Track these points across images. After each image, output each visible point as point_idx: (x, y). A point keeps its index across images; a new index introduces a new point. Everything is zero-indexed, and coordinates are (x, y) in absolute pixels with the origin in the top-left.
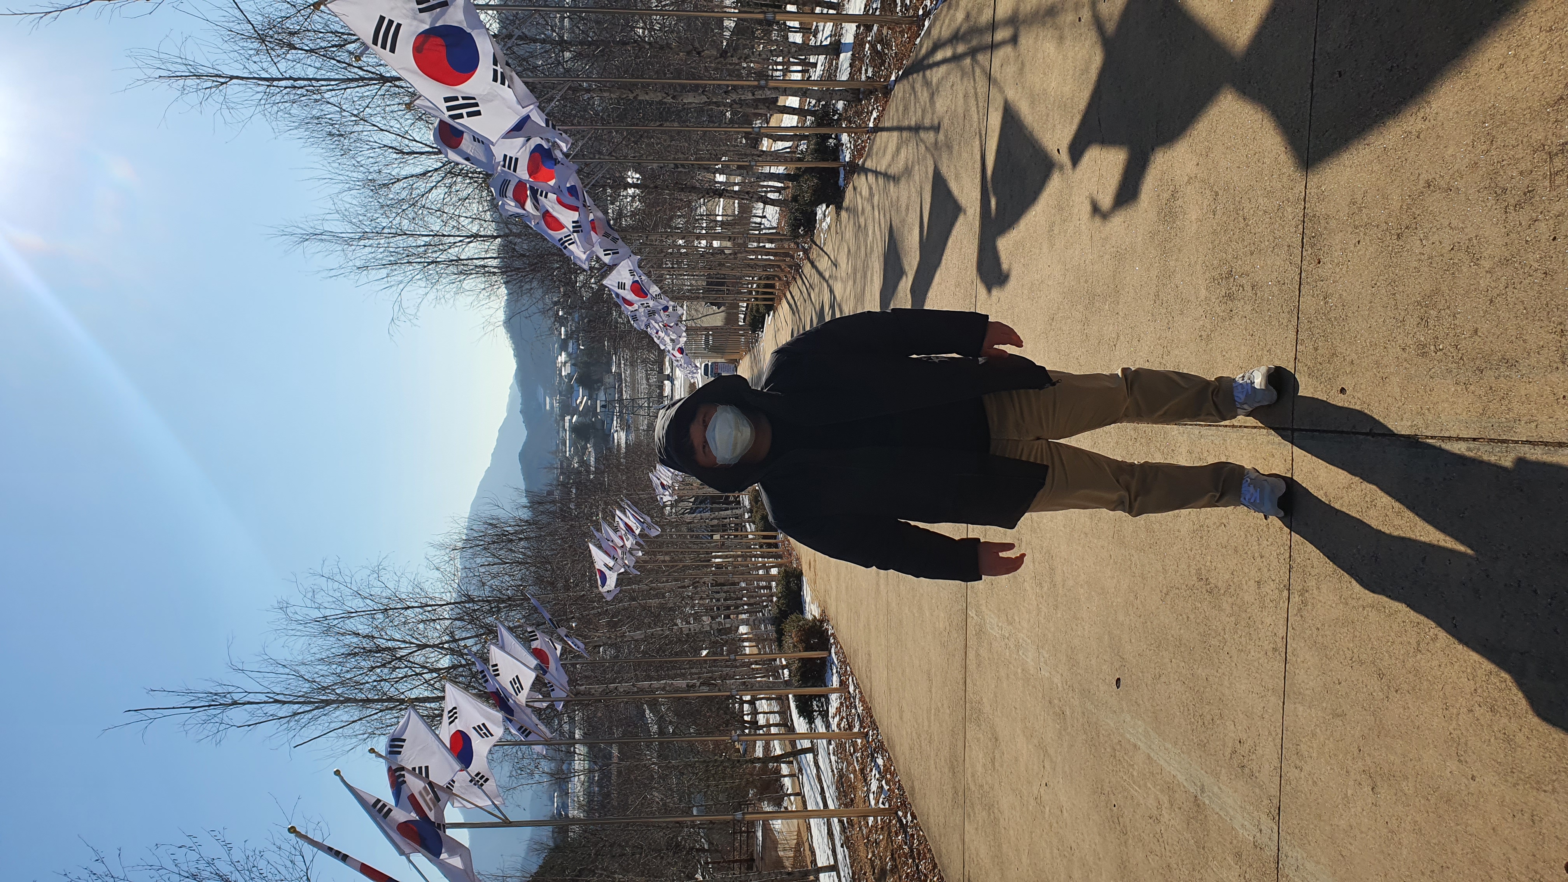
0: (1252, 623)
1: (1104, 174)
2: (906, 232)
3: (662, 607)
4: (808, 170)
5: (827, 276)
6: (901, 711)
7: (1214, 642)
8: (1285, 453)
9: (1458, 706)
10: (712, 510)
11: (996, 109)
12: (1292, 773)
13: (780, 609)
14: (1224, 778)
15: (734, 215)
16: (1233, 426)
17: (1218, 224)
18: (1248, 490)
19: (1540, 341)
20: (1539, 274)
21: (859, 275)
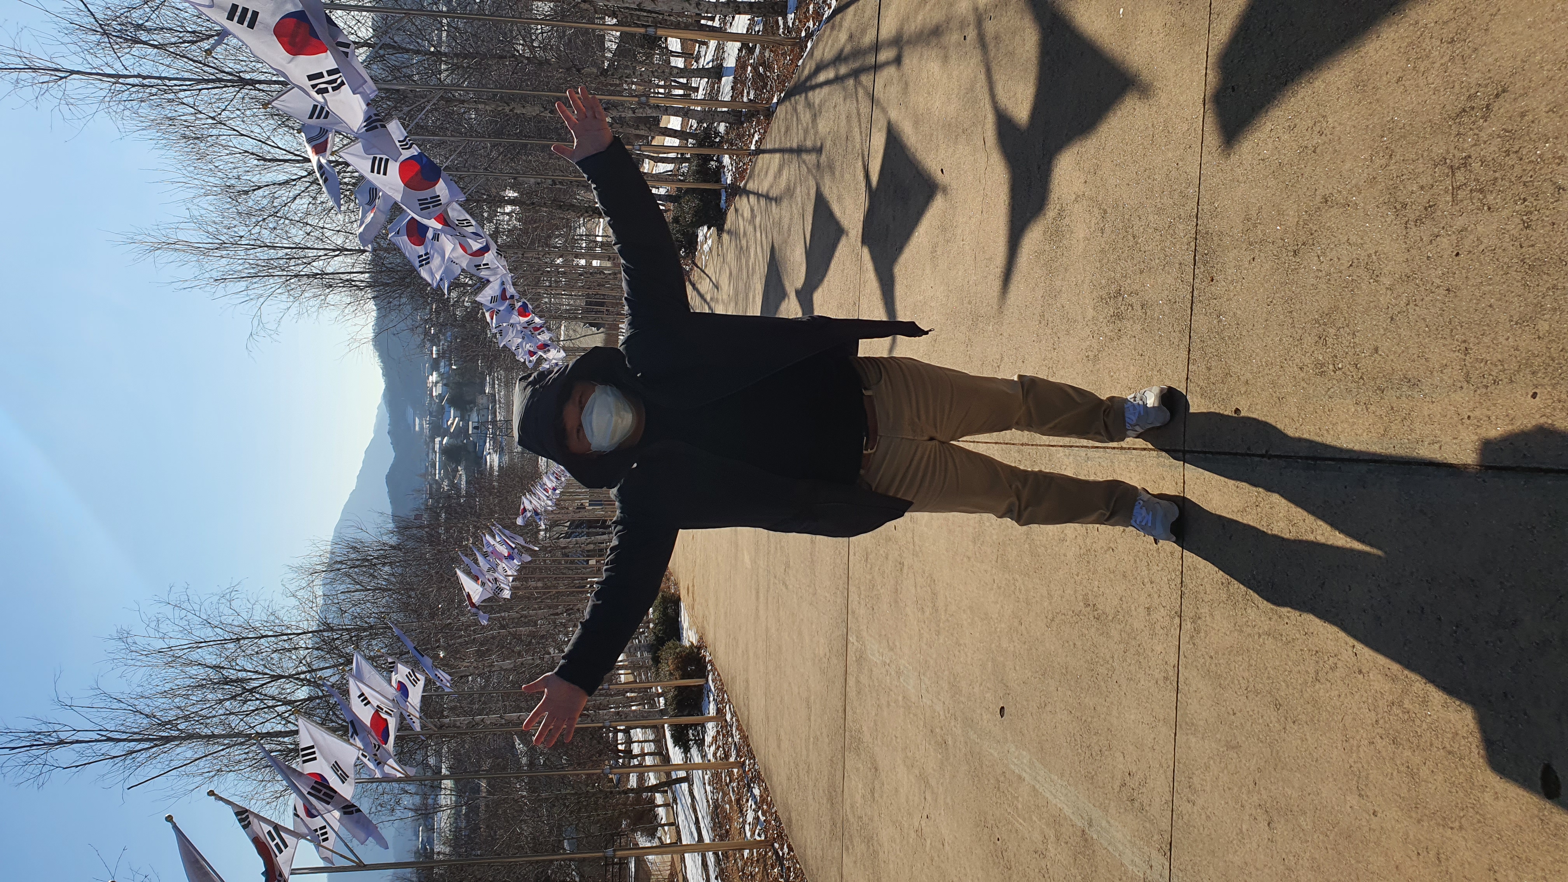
0: (1141, 651)
1: (989, 193)
2: (788, 253)
3: (532, 635)
4: (688, 191)
5: (708, 299)
6: (779, 740)
7: (1102, 670)
8: (1177, 475)
9: (1358, 738)
10: (588, 535)
11: (880, 130)
12: (1185, 808)
13: (657, 636)
14: (1113, 811)
16: (1122, 448)
17: (1106, 243)
18: (1140, 512)
19: (1443, 360)
20: (1442, 291)
21: (741, 297)
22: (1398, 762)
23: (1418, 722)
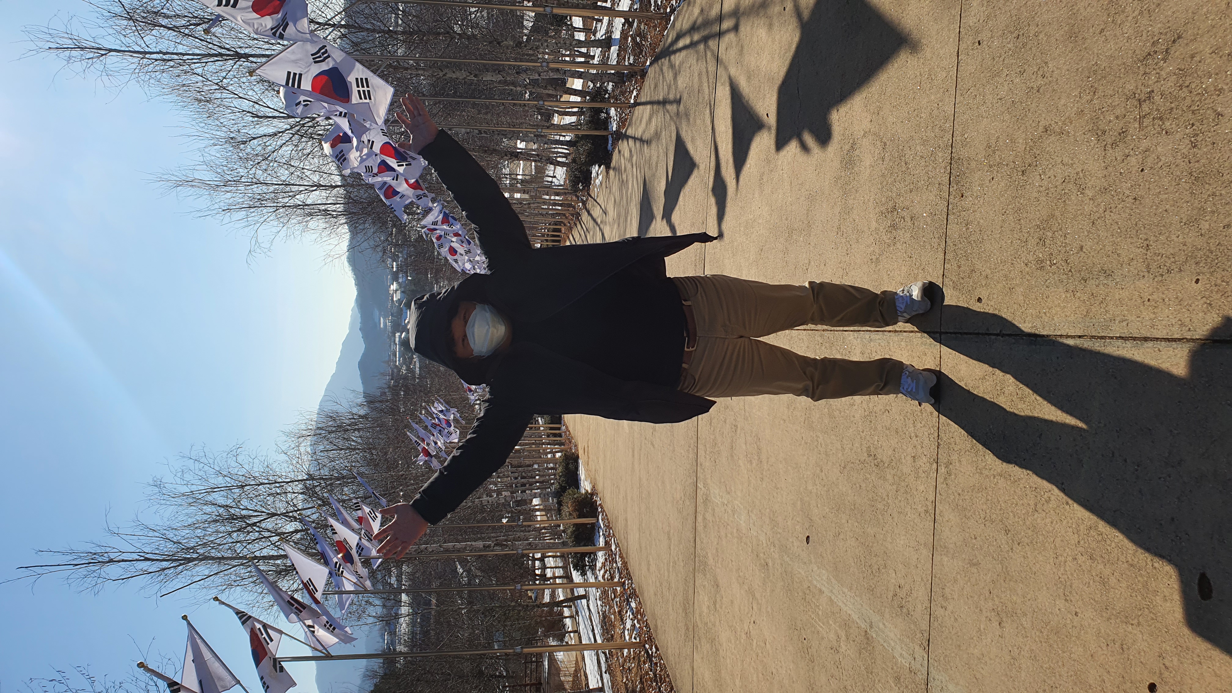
0: (909, 491)
2: (656, 184)
4: (584, 137)
5: (599, 221)
6: (649, 564)
7: (880, 506)
8: (935, 351)
9: (1065, 555)
11: (722, 84)
12: (940, 612)
13: (561, 485)
14: (887, 616)
15: (531, 175)
16: (896, 331)
17: (886, 169)
18: (906, 381)
19: (1130, 255)
20: (1130, 200)
21: (622, 220)
22: (1094, 574)
23: (1108, 542)
